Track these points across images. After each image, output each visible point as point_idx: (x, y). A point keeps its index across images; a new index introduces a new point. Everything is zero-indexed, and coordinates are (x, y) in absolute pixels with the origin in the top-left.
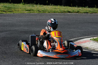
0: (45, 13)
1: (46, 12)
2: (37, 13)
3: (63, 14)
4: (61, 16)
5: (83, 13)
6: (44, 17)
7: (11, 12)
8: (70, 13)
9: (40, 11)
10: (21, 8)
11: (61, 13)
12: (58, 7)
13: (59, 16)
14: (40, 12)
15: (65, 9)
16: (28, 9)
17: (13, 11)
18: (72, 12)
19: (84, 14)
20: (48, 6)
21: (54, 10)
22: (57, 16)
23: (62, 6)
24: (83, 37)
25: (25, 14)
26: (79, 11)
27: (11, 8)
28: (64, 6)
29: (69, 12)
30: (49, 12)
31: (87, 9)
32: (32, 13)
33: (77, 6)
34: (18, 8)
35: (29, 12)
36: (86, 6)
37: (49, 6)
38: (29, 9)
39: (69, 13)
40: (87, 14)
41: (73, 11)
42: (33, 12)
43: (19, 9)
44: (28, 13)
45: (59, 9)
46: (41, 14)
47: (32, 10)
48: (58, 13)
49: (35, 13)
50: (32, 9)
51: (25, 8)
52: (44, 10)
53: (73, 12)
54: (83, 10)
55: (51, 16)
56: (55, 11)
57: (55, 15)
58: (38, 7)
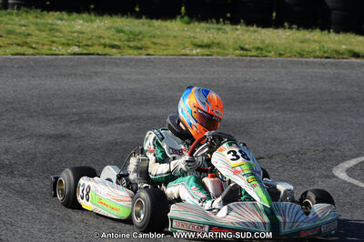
0: (266, 56)
1: (270, 52)
2: (237, 56)
3: (331, 64)
4: (324, 71)
6: (260, 70)
7: (141, 49)
9: (246, 50)
10: (175, 37)
11: (323, 60)
12: (316, 37)
13: (317, 70)
14: (245, 53)
15: (341, 43)
16: (202, 41)
17: (147, 48)
20: (276, 31)
21: (300, 45)
22: (311, 70)
23: (329, 32)
25: (192, 60)
27: (140, 37)
28: (337, 32)
29: (356, 55)
30: (280, 55)
32: (218, 54)
34: (168, 36)
35: (206, 51)
37: (280, 32)
38: (206, 41)
39: (353, 59)
43: (170, 41)
44: (203, 55)
45: (319, 42)
46: (250, 60)
47: (218, 44)
48: (312, 59)
49: (229, 57)
50: (216, 41)
51: (192, 35)
52: (261, 46)
55: (286, 68)
56: (304, 51)
57: (302, 63)
58: (238, 35)
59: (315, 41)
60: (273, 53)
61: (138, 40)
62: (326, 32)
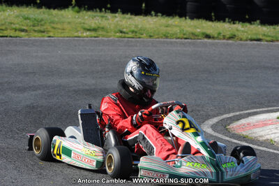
0: (139, 38)
1: (142, 34)
2: (118, 37)
3: (190, 43)
5: (246, 40)
6: (136, 48)
7: (44, 32)
8: (210, 41)
9: (124, 33)
10: (69, 23)
11: (183, 40)
12: (176, 23)
13: (179, 48)
14: (123, 35)
15: (196, 27)
16: (90, 26)
17: (48, 32)
18: (216, 36)
19: (249, 42)
20: (145, 18)
21: (165, 29)
23: (186, 19)
24: (255, 110)
25: (83, 40)
26: (236, 33)
27: (43, 22)
28: (192, 18)
29: (208, 37)
30: (151, 36)
31: (257, 29)
32: (103, 36)
33: (227, 19)
34: (63, 23)
35: (93, 34)
36: (255, 20)
37: (149, 19)
38: (93, 26)
39: (206, 40)
40: (259, 42)
41: (219, 34)
42: (104, 33)
43: (66, 26)
44: (91, 37)
45: (179, 27)
46: (128, 41)
47: (103, 28)
48: (174, 40)
49: (111, 38)
50: (102, 26)
51: (83, 21)
52: (136, 30)
53: (217, 38)
54: (246, 32)
56: (169, 33)
57: (167, 43)
58: (117, 21)
59: (176, 26)
60: (145, 35)
61: (41, 25)
62: (184, 18)
